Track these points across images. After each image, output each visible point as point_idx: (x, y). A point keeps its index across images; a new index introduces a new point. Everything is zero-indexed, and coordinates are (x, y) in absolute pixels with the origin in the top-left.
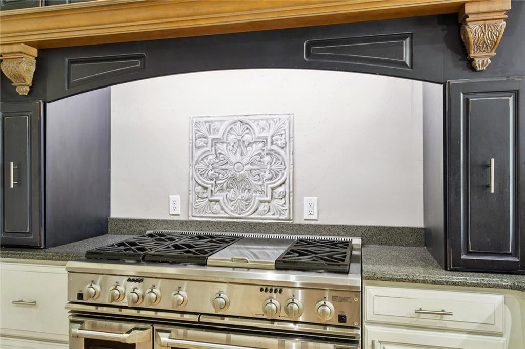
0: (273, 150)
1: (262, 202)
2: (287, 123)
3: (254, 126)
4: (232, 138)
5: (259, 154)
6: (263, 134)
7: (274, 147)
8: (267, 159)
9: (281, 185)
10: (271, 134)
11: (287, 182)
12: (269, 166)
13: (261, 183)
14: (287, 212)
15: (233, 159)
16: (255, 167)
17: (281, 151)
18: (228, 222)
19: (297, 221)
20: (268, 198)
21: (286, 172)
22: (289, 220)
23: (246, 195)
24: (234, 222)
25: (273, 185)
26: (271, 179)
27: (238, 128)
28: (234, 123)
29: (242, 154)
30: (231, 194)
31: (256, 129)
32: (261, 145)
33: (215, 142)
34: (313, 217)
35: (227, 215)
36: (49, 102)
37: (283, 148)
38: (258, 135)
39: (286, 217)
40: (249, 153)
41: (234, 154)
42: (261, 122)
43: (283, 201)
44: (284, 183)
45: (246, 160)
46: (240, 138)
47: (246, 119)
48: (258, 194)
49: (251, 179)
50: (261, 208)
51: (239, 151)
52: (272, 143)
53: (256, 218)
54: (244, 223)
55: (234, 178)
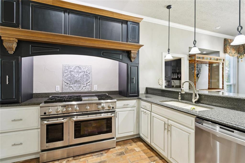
0: (87, 74)
1: (84, 87)
2: (90, 68)
3: (82, 68)
4: (75, 71)
5: (83, 75)
6: (84, 70)
7: (87, 73)
8: (85, 76)
9: (89, 83)
10: (86, 70)
11: (90, 82)
12: (85, 78)
13: (83, 82)
14: (90, 89)
15: (76, 76)
16: (82, 78)
17: (89, 75)
18: (75, 92)
19: (92, 91)
20: (86, 86)
21: (90, 80)
22: (91, 91)
23: (79, 85)
24: (76, 92)
25: (87, 83)
26: (86, 81)
27: (77, 68)
28: (76, 67)
29: (78, 75)
30: (75, 85)
31: (82, 69)
32: (84, 73)
33: (71, 71)
34: (96, 90)
35: (74, 90)
36: (22, 57)
37: (89, 74)
38: (83, 70)
39: (90, 90)
40: (80, 75)
42: (83, 67)
43: (89, 86)
44: (89, 82)
45: (79, 76)
46: (77, 71)
47: (80, 66)
48: (83, 85)
49: (81, 81)
50: (84, 88)
51: (78, 74)
52: (86, 72)
53: (82, 91)
54: (79, 92)
55: (76, 81)
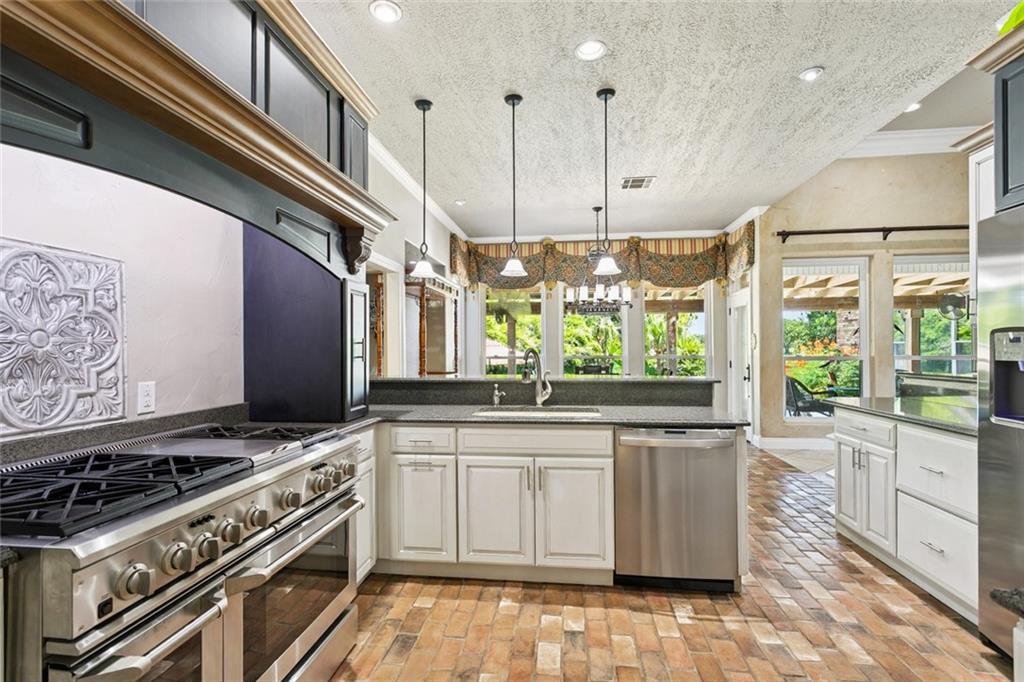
0: (97, 313)
1: (80, 396)
2: (118, 275)
3: (64, 267)
4: (18, 282)
5: (73, 318)
6: (80, 285)
7: (99, 309)
8: (85, 326)
9: (110, 368)
10: (92, 286)
11: (120, 362)
12: (89, 338)
13: (77, 365)
14: (120, 408)
15: (25, 322)
16: (68, 339)
17: (109, 316)
18: (22, 442)
19: (131, 418)
20: (93, 389)
21: (118, 347)
22: (122, 418)
23: (49, 386)
24: (34, 439)
25: (99, 368)
26: (92, 359)
27: (32, 267)
28: (25, 255)
29: (42, 316)
30: (19, 388)
31: (69, 276)
32: (78, 301)
34: (150, 410)
35: (14, 430)
37: (110, 311)
38: (71, 284)
39: (120, 414)
40: (56, 314)
41: (26, 314)
42: (76, 264)
43: (114, 391)
44: (114, 364)
45: (51, 326)
46: (34, 284)
47: (49, 254)
48: (73, 384)
49: (62, 360)
50: (79, 408)
51: (35, 308)
52: (95, 303)
53: (72, 424)
54: (54, 437)
55: (29, 360)
